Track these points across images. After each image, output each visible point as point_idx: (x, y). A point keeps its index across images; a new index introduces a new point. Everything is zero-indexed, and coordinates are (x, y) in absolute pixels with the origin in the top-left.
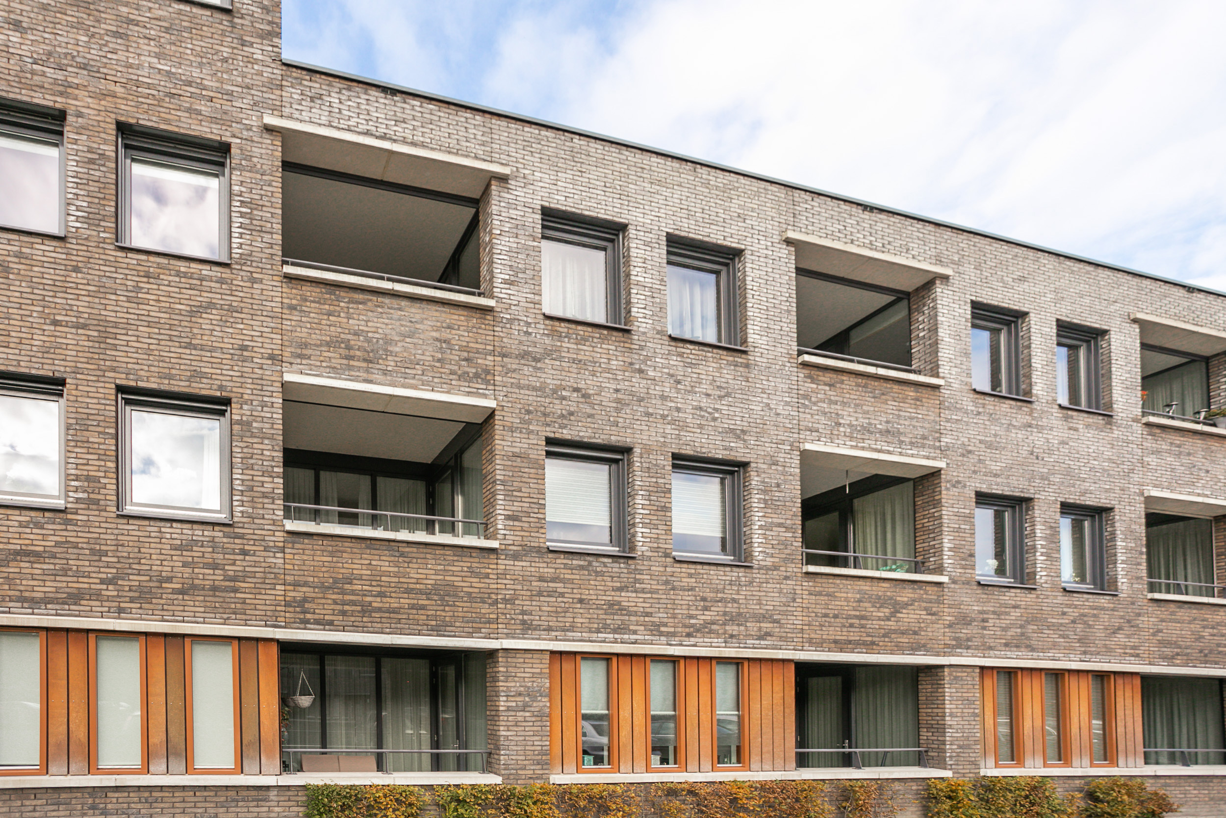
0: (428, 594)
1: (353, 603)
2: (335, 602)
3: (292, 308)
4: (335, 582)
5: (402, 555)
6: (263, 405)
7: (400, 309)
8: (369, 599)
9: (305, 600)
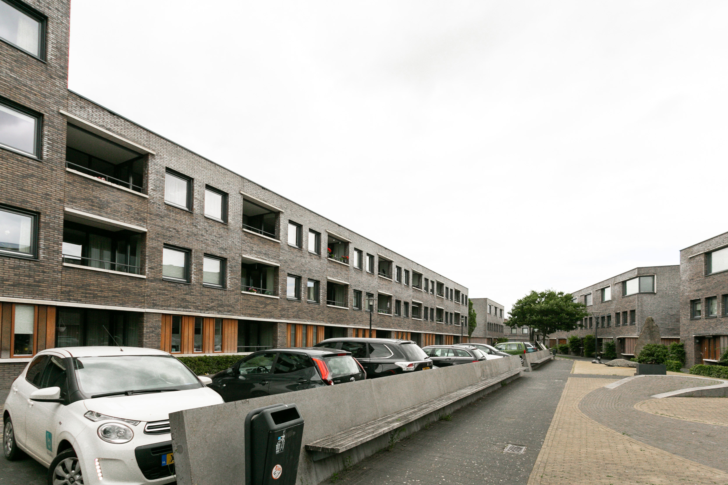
0: (119, 292)
1: (90, 293)
2: (82, 293)
3: (69, 183)
4: (83, 286)
5: (110, 278)
6: (55, 217)
7: (113, 192)
8: (96, 292)
9: (70, 291)
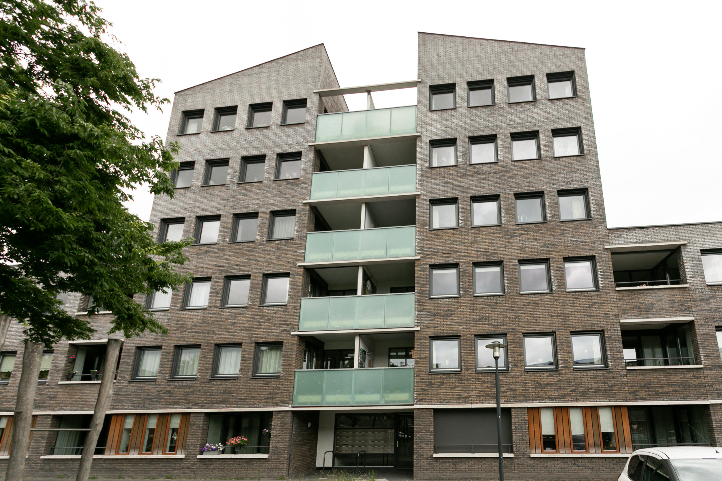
0: (679, 386)
1: (652, 391)
2: (646, 391)
3: (620, 299)
4: (645, 384)
5: (668, 373)
6: (615, 330)
7: (655, 293)
8: (658, 389)
9: (635, 391)
